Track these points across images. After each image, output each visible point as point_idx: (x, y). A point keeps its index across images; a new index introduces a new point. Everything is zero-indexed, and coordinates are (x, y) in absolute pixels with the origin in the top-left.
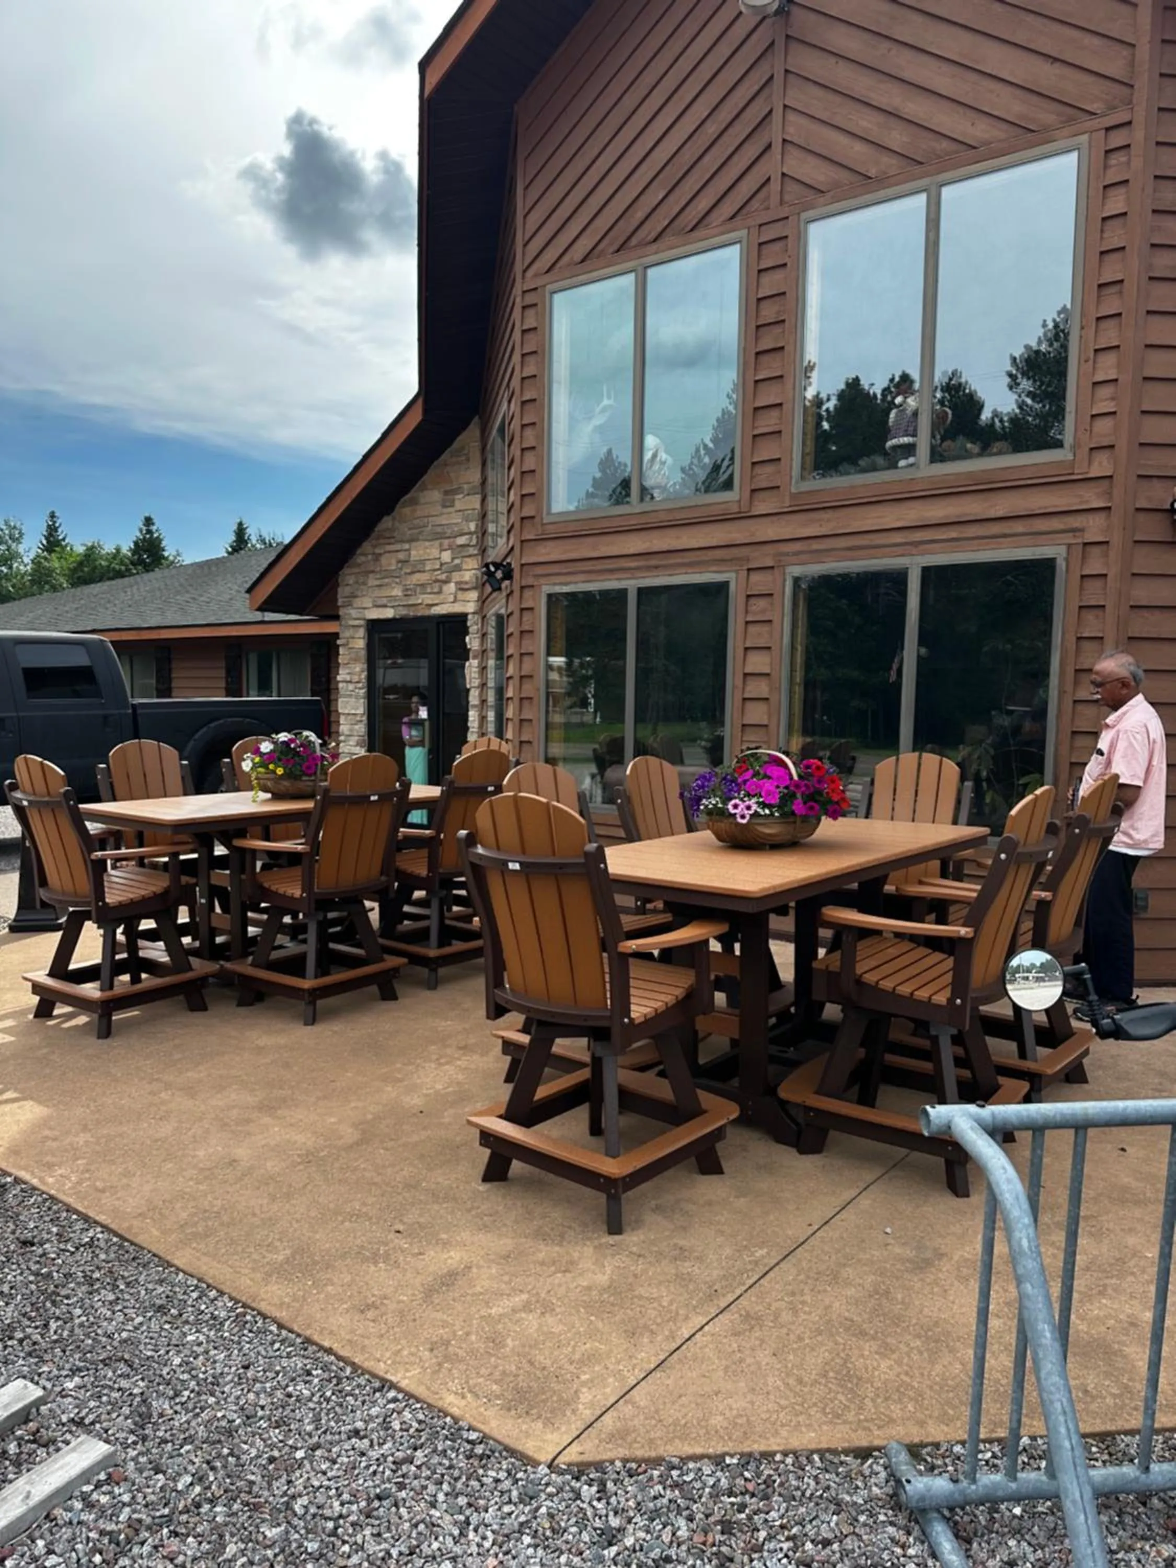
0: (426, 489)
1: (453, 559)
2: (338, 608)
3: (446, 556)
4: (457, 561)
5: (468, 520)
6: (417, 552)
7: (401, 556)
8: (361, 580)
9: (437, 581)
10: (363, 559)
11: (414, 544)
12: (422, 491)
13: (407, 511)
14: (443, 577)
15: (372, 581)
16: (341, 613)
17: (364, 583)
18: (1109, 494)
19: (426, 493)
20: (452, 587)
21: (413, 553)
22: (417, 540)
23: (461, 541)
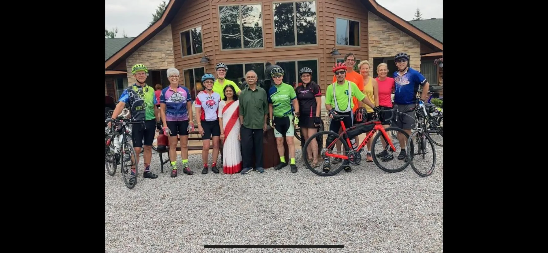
0: (155, 39)
1: (165, 56)
2: (126, 68)
3: (163, 55)
4: (167, 57)
5: (169, 47)
6: (153, 54)
7: (149, 55)
8: (134, 61)
9: (161, 61)
10: (135, 56)
11: (152, 52)
12: (154, 40)
13: (150, 44)
14: (164, 60)
15: (138, 61)
16: (128, 69)
17: (136, 62)
18: (323, 51)
19: (155, 40)
20: (166, 63)
21: (152, 54)
22: (153, 51)
23: (169, 52)
